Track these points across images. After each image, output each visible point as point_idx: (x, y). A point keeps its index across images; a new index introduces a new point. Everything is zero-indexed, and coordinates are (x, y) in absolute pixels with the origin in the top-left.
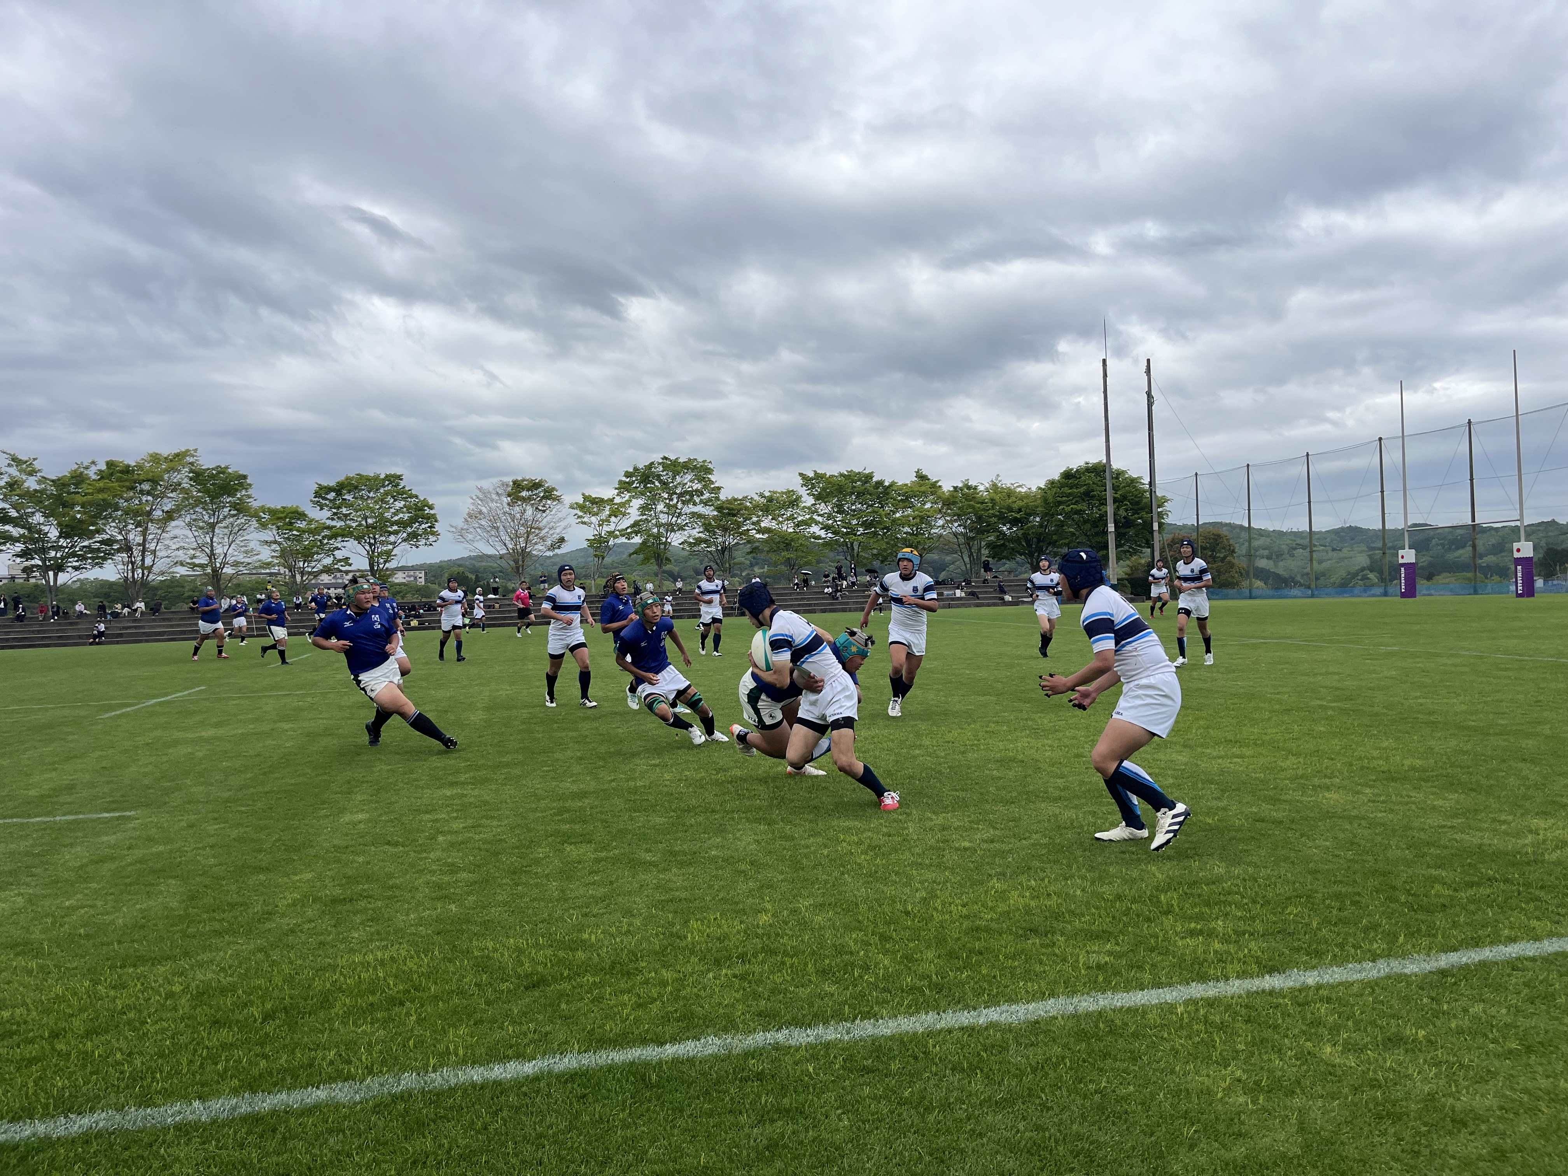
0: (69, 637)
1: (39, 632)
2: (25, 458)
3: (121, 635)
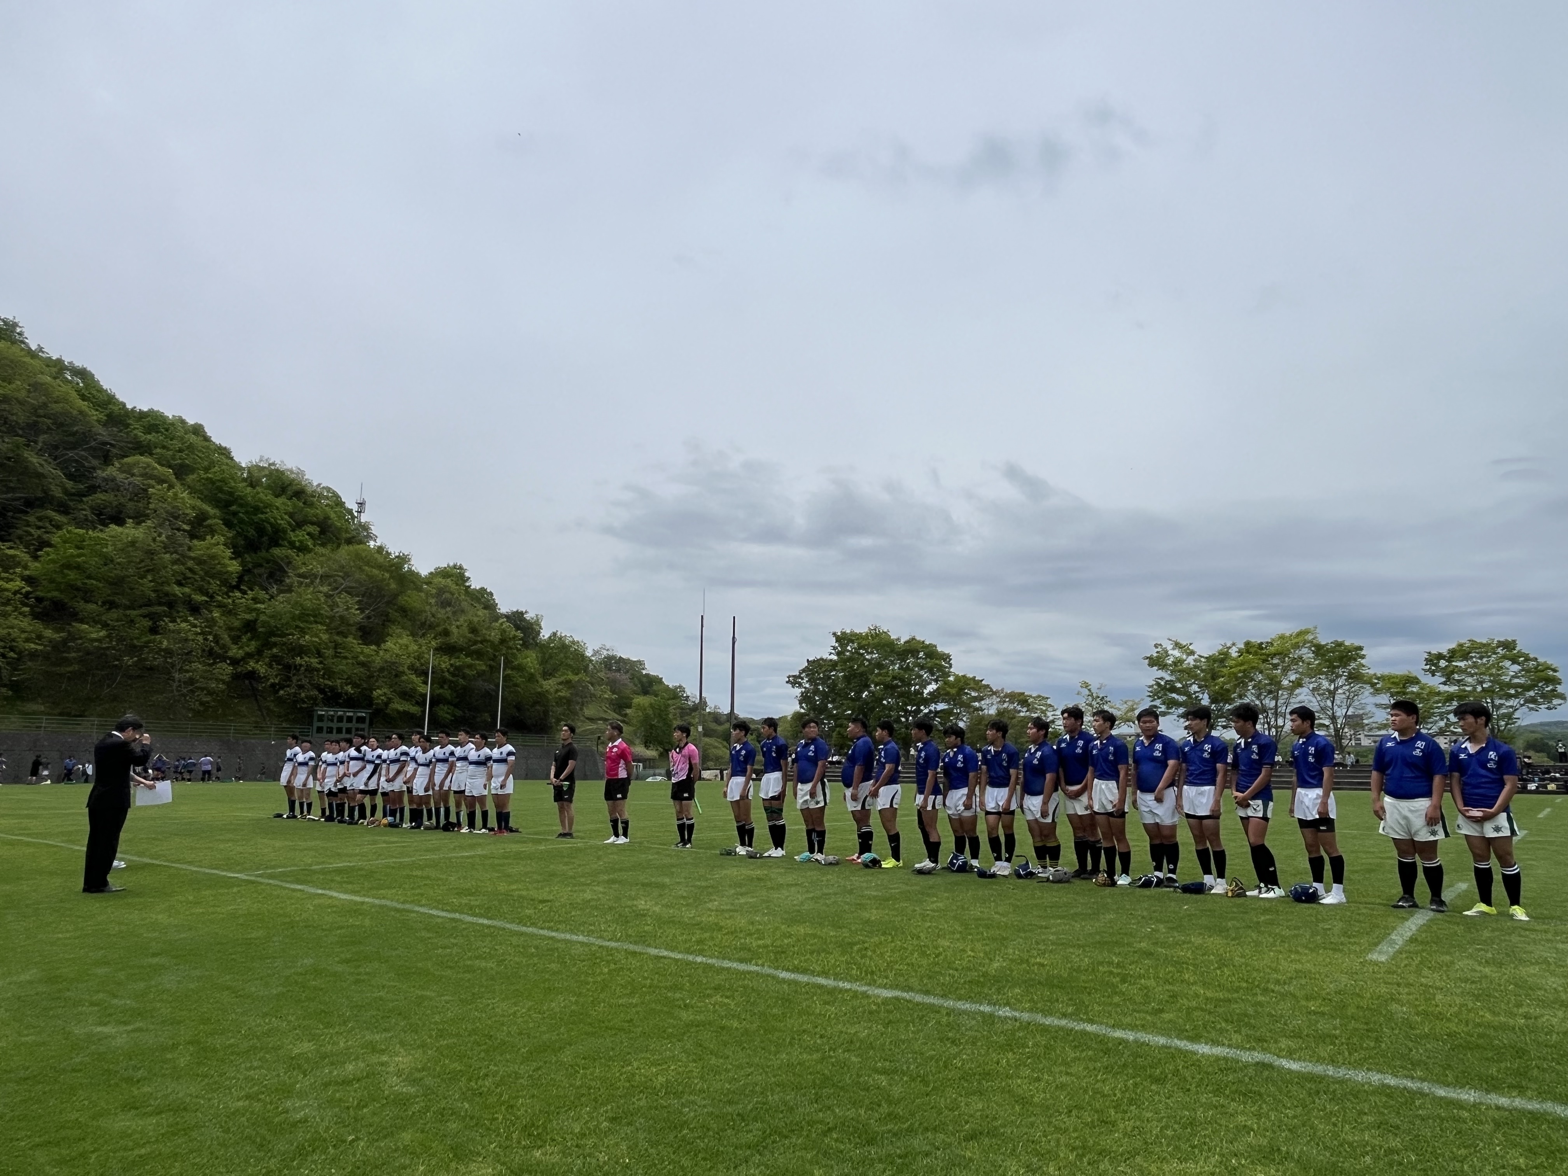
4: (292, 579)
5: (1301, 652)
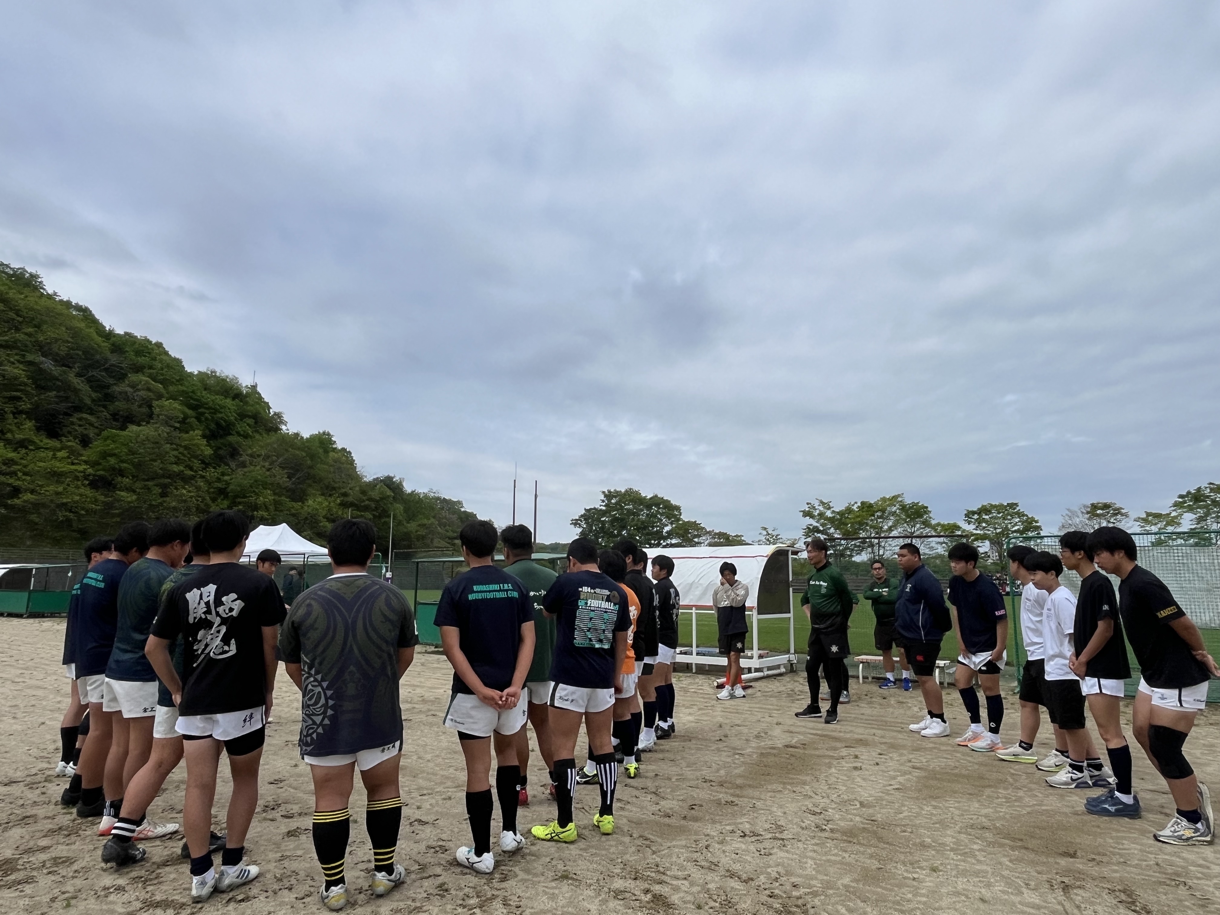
2: (826, 502)
4: (244, 458)
5: (894, 509)
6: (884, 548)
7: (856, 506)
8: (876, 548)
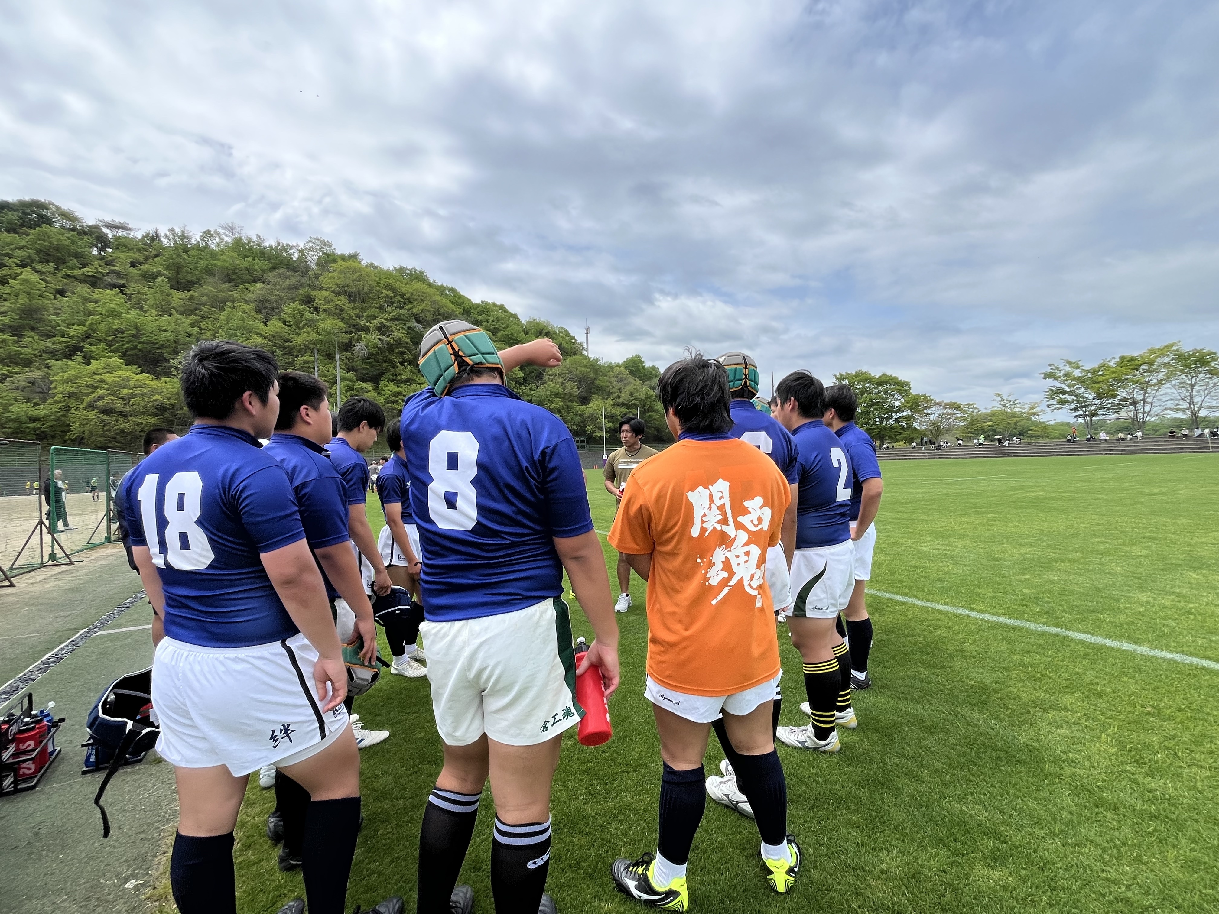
0: (1093, 451)
1: (1077, 448)
2: (1074, 361)
3: (1124, 450)
4: (546, 378)
5: (1167, 360)
6: (1151, 403)
7: (1113, 361)
8: (1139, 406)
